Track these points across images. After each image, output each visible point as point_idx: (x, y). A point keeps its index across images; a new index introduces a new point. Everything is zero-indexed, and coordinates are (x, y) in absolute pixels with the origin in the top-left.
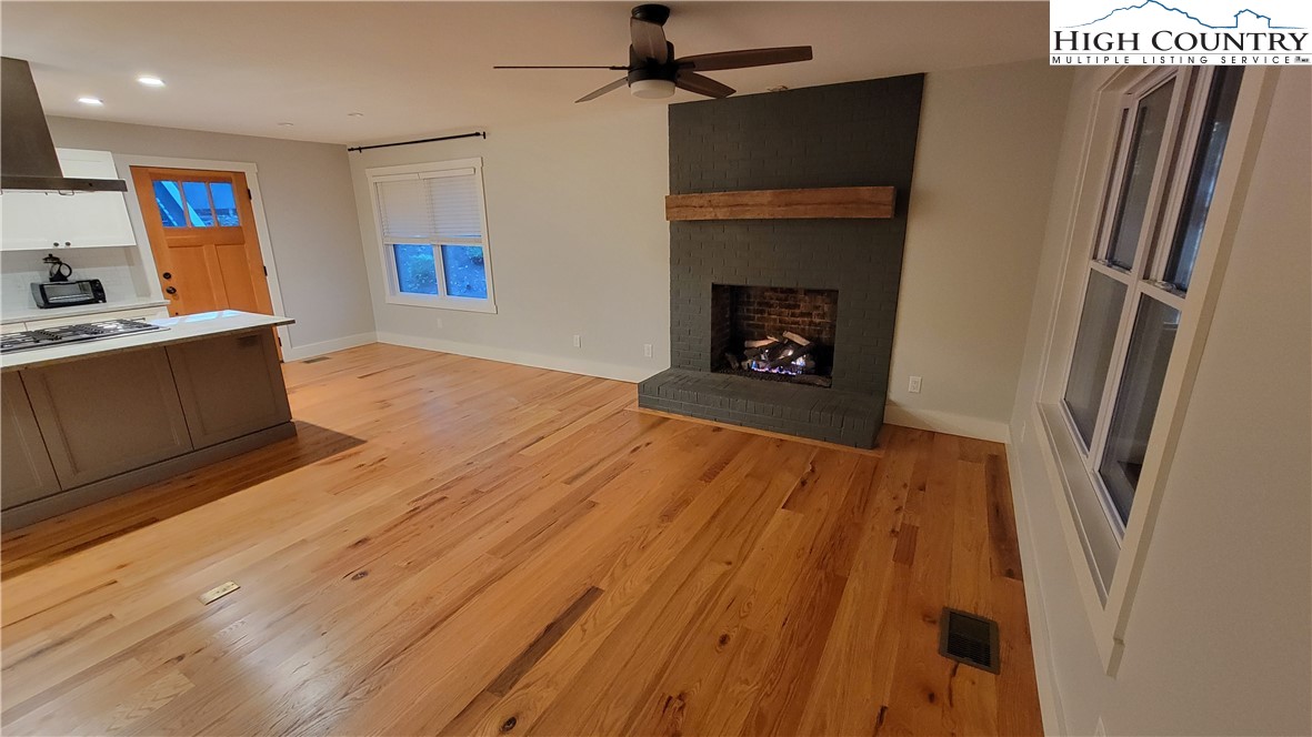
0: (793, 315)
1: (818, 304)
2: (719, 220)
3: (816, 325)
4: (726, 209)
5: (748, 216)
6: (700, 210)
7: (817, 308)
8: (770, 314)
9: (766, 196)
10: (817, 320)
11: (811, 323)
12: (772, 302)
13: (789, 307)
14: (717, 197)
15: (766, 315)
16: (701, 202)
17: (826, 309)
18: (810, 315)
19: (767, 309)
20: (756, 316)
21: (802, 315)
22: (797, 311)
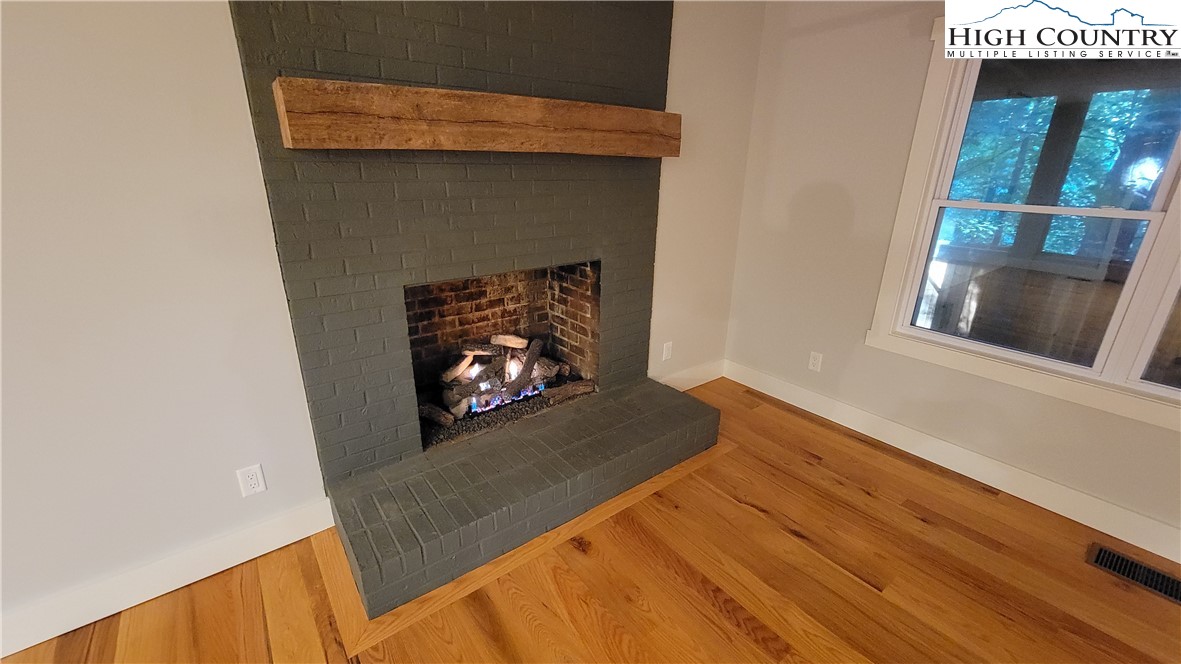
0: (479, 308)
1: (511, 283)
2: (442, 152)
3: (510, 314)
4: (457, 129)
5: (503, 146)
6: (393, 126)
7: (508, 290)
8: (442, 316)
9: (532, 109)
10: (511, 307)
11: (504, 313)
12: (443, 295)
13: (470, 297)
14: (434, 98)
15: (436, 319)
16: (396, 106)
17: (520, 288)
18: (501, 301)
19: (436, 310)
20: (420, 325)
21: (492, 304)
22: (484, 301)
